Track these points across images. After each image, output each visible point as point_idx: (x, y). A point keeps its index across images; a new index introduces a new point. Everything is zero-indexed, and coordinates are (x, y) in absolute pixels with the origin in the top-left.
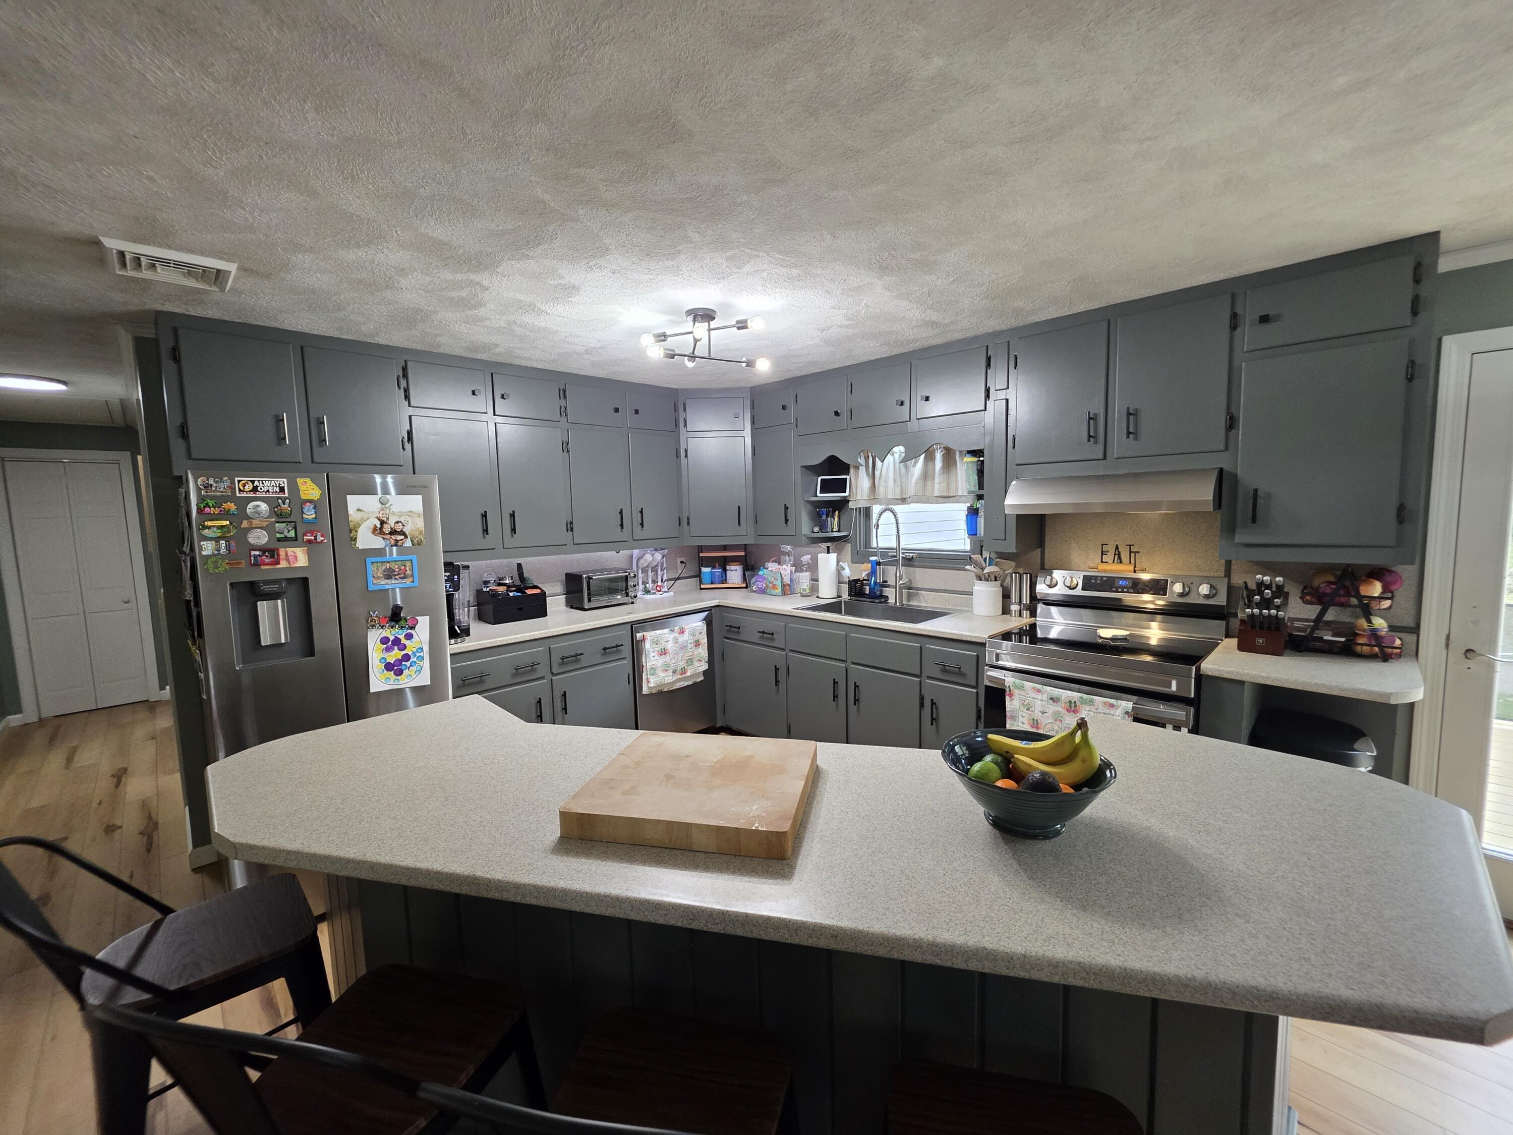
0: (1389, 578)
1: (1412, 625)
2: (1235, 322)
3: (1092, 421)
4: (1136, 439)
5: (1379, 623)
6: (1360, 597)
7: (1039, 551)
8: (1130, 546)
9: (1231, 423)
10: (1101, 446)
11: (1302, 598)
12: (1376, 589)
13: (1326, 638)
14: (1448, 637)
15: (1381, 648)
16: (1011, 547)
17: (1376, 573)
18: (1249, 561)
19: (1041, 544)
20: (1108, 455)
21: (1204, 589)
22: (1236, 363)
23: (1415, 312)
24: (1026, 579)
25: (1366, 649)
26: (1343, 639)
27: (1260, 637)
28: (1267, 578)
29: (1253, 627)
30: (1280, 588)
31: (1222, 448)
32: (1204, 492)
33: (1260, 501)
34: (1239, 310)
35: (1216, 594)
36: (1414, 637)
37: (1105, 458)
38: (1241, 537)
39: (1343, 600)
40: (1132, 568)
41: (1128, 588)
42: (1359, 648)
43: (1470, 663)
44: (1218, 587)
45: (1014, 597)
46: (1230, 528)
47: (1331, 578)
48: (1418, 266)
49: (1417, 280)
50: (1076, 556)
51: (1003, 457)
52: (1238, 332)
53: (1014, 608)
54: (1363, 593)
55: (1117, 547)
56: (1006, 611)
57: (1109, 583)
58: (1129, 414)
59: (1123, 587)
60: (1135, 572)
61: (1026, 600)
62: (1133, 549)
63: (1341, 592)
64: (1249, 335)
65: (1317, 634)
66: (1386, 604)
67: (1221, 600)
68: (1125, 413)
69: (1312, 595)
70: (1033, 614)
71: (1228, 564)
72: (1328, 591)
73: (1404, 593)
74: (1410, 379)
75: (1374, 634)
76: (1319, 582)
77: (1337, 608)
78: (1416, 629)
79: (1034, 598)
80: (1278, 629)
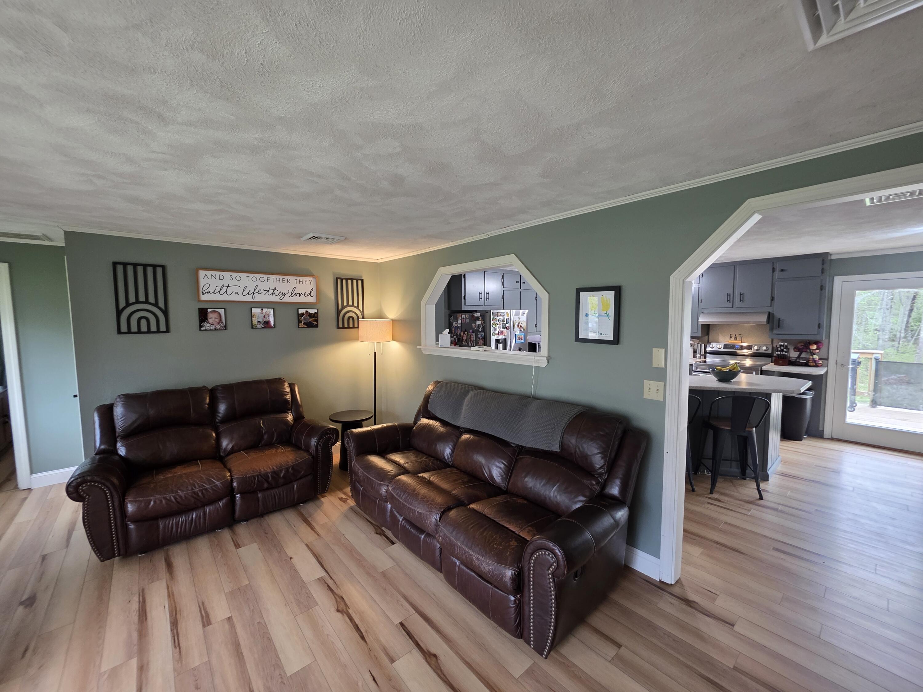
0: (819, 344)
1: (827, 358)
2: (774, 270)
3: (729, 296)
4: (743, 302)
5: (816, 357)
6: (810, 349)
7: (707, 336)
8: (740, 335)
9: (772, 299)
10: (731, 304)
11: (794, 350)
12: (815, 347)
13: (800, 361)
14: (837, 361)
15: (815, 363)
16: (699, 334)
17: (816, 343)
18: (778, 339)
19: (708, 334)
20: (734, 306)
21: (764, 348)
22: (774, 282)
23: (822, 273)
24: (703, 346)
25: (812, 364)
26: (805, 361)
27: (781, 361)
28: (782, 344)
29: (779, 358)
30: (786, 346)
31: (770, 306)
32: (763, 319)
33: (780, 322)
34: (775, 267)
35: (768, 350)
36: (827, 361)
37: (733, 307)
38: (775, 332)
39: (805, 350)
40: (741, 342)
41: (739, 348)
42: (809, 364)
43: (843, 368)
44: (769, 347)
45: (698, 352)
46: (772, 329)
47: (803, 344)
48: (823, 260)
49: (823, 264)
50: (721, 338)
51: (697, 306)
52: (775, 273)
53: (698, 356)
54: (810, 348)
55: (735, 335)
56: (695, 357)
57: (733, 347)
58: (741, 294)
59: (737, 348)
60: (741, 343)
61: (702, 353)
62: (741, 336)
63: (805, 348)
64: (777, 274)
65: (798, 360)
66: (817, 351)
67: (770, 351)
68: (739, 294)
69: (796, 349)
70: (705, 357)
71: (772, 340)
72: (801, 347)
73: (824, 349)
74: (821, 290)
75: (814, 361)
76: (799, 345)
77: (805, 353)
78: (827, 359)
79: (705, 352)
80: (786, 358)
